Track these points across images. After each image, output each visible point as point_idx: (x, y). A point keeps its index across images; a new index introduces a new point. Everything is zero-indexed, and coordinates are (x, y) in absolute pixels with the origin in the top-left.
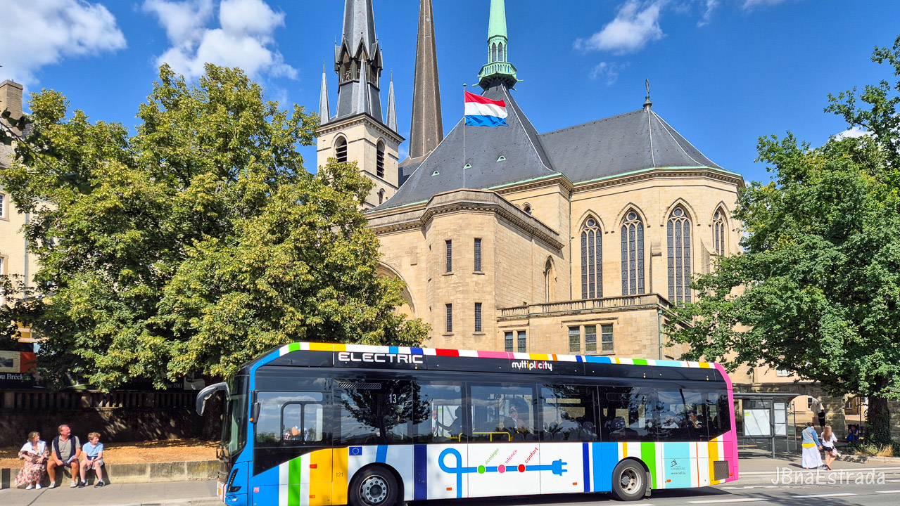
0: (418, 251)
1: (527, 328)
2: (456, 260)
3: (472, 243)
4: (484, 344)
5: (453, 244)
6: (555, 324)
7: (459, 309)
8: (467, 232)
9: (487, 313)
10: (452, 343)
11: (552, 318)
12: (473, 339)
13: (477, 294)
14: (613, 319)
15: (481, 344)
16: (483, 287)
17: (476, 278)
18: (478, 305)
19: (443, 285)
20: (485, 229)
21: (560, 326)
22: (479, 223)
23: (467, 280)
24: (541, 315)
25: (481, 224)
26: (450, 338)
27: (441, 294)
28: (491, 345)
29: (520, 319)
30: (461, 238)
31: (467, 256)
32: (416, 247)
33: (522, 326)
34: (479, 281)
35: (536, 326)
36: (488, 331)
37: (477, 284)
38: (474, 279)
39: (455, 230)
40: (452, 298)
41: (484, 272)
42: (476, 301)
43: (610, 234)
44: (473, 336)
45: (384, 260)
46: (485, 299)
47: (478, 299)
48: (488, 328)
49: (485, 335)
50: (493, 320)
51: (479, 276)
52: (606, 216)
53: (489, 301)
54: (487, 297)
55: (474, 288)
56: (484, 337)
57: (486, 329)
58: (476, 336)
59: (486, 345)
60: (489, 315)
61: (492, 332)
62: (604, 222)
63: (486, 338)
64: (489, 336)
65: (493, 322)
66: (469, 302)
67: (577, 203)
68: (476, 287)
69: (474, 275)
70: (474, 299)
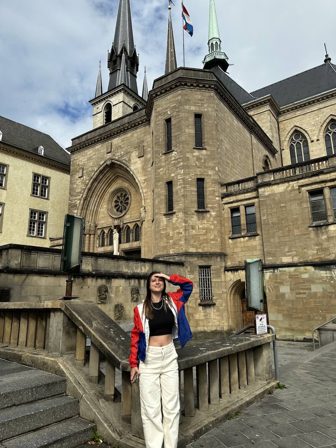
0: (145, 144)
1: (256, 200)
2: (176, 136)
3: (192, 119)
4: (207, 221)
5: (173, 122)
6: (291, 191)
7: (180, 185)
8: (187, 107)
9: (210, 189)
10: (173, 222)
11: (286, 184)
12: (195, 218)
13: (198, 169)
15: (205, 221)
16: (205, 162)
17: (196, 153)
18: (200, 181)
19: (163, 164)
20: (205, 106)
21: (298, 191)
22: (198, 100)
23: (188, 155)
24: (273, 183)
25: (201, 100)
26: (172, 217)
27: (161, 173)
28: (215, 222)
29: (247, 192)
30: (180, 113)
31: (187, 131)
32: (143, 141)
33: (249, 199)
34: (201, 157)
35: (266, 197)
36: (212, 208)
37: (198, 159)
38: (195, 154)
39: (175, 107)
40: (173, 175)
41: (206, 147)
42: (199, 177)
43: (315, 142)
44: (196, 214)
45: (117, 158)
46: (207, 175)
47: (201, 175)
48: (212, 204)
49: (209, 212)
50: (217, 196)
51: (200, 151)
52: (311, 128)
53: (212, 177)
54: (210, 172)
55: (196, 164)
56: (208, 215)
57: (210, 206)
58: (200, 214)
59: (211, 223)
60: (212, 190)
61: (216, 209)
62: (310, 134)
63: (211, 215)
64: (213, 214)
65: (217, 198)
66: (190, 178)
67: (284, 122)
68: (197, 162)
69: (195, 150)
70: (197, 175)
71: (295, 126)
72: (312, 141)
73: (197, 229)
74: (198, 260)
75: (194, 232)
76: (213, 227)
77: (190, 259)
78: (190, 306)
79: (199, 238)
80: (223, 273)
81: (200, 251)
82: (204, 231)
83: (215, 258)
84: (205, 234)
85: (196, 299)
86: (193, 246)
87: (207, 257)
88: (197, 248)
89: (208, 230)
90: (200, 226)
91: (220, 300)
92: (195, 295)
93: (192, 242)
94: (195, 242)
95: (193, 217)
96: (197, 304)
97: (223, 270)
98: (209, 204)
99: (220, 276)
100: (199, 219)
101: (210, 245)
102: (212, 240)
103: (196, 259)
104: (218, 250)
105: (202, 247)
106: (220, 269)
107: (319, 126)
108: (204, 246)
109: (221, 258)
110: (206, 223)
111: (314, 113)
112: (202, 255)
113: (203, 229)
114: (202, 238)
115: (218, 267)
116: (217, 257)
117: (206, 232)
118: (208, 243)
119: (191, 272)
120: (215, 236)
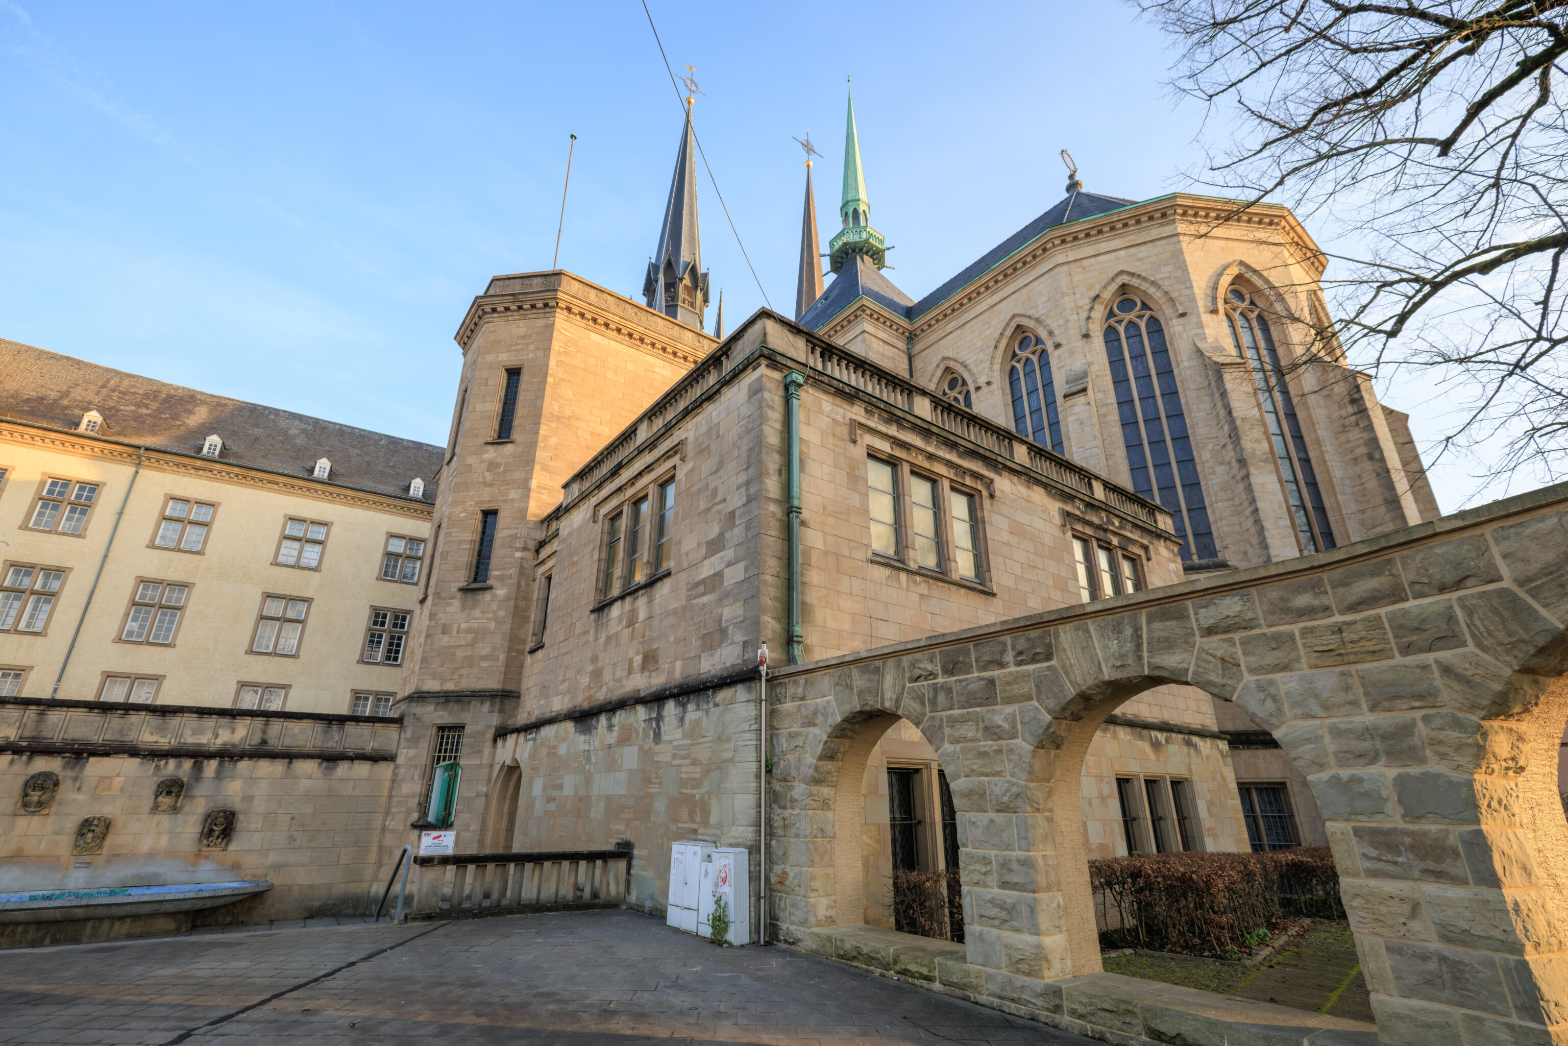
4: (483, 612)
7: (444, 529)
8: (489, 358)
9: (506, 532)
12: (456, 603)
13: (488, 489)
15: (477, 613)
16: (505, 472)
17: (490, 453)
18: (489, 515)
20: (531, 348)
21: (592, 520)
22: (519, 337)
23: (468, 461)
25: (524, 337)
28: (502, 613)
31: (479, 407)
34: (498, 460)
36: (501, 578)
37: (492, 466)
38: (486, 456)
39: (474, 362)
41: (516, 437)
42: (486, 507)
43: (985, 390)
44: (459, 595)
46: (505, 501)
47: (490, 501)
48: (504, 569)
49: (491, 588)
50: (517, 550)
51: (500, 447)
52: (974, 358)
53: (516, 505)
54: (513, 494)
55: (484, 477)
56: (487, 596)
57: (497, 573)
58: (470, 595)
59: (490, 615)
60: (508, 536)
61: (510, 581)
62: (975, 370)
63: (494, 596)
64: (501, 592)
65: (518, 555)
66: (465, 511)
67: (924, 354)
68: (487, 474)
69: (490, 447)
70: (481, 502)
71: (944, 359)
72: (978, 389)
73: (455, 632)
74: (435, 710)
75: (445, 640)
76: (492, 625)
77: (416, 709)
78: (391, 827)
79: (454, 654)
80: (489, 743)
81: (450, 686)
82: (470, 637)
83: (478, 704)
84: (471, 645)
85: (409, 812)
86: (434, 676)
87: (458, 702)
88: (444, 680)
89: (479, 634)
90: (464, 626)
91: (465, 815)
92: (410, 800)
93: (435, 666)
94: (442, 666)
95: (450, 605)
96: (409, 823)
97: (490, 735)
98: (496, 570)
99: (480, 752)
100: (464, 608)
101: (475, 670)
102: (485, 658)
103: (430, 708)
104: (494, 684)
105: (456, 676)
106: (483, 733)
107: (992, 349)
108: (461, 676)
109: (492, 705)
110: (478, 615)
111: (980, 318)
112: (447, 698)
113: (468, 631)
114: (460, 654)
115: (480, 727)
116: (482, 702)
117: (475, 640)
118: (471, 666)
119: (414, 741)
120: (494, 649)
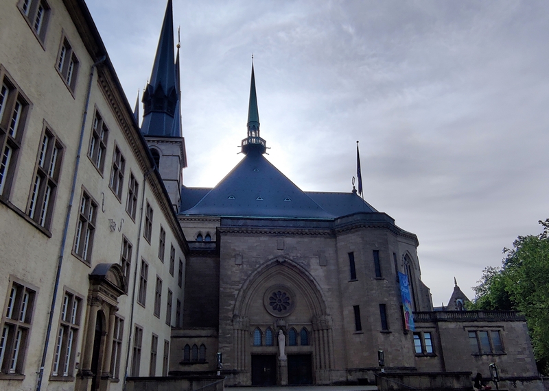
0: (327, 255)
1: (433, 330)
6: (459, 329)
10: (391, 340)
11: (456, 323)
14: (500, 327)
19: (375, 287)
21: (463, 330)
24: (448, 320)
26: (388, 335)
27: (374, 295)
28: (411, 343)
29: (427, 322)
32: (324, 252)
35: (444, 329)
39: (382, 243)
44: (403, 335)
45: (291, 258)
64: (409, 335)
73: (406, 348)
76: (410, 346)
79: (407, 355)
82: (408, 350)
86: (406, 362)
88: (408, 364)
95: (403, 338)
100: (405, 340)
101: (411, 361)
102: (411, 357)
120: (412, 354)
